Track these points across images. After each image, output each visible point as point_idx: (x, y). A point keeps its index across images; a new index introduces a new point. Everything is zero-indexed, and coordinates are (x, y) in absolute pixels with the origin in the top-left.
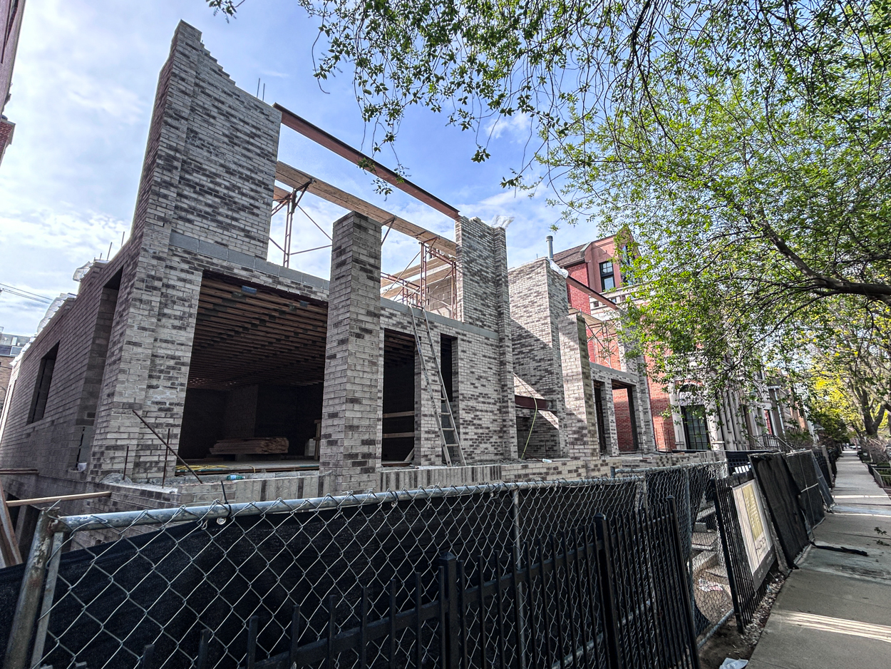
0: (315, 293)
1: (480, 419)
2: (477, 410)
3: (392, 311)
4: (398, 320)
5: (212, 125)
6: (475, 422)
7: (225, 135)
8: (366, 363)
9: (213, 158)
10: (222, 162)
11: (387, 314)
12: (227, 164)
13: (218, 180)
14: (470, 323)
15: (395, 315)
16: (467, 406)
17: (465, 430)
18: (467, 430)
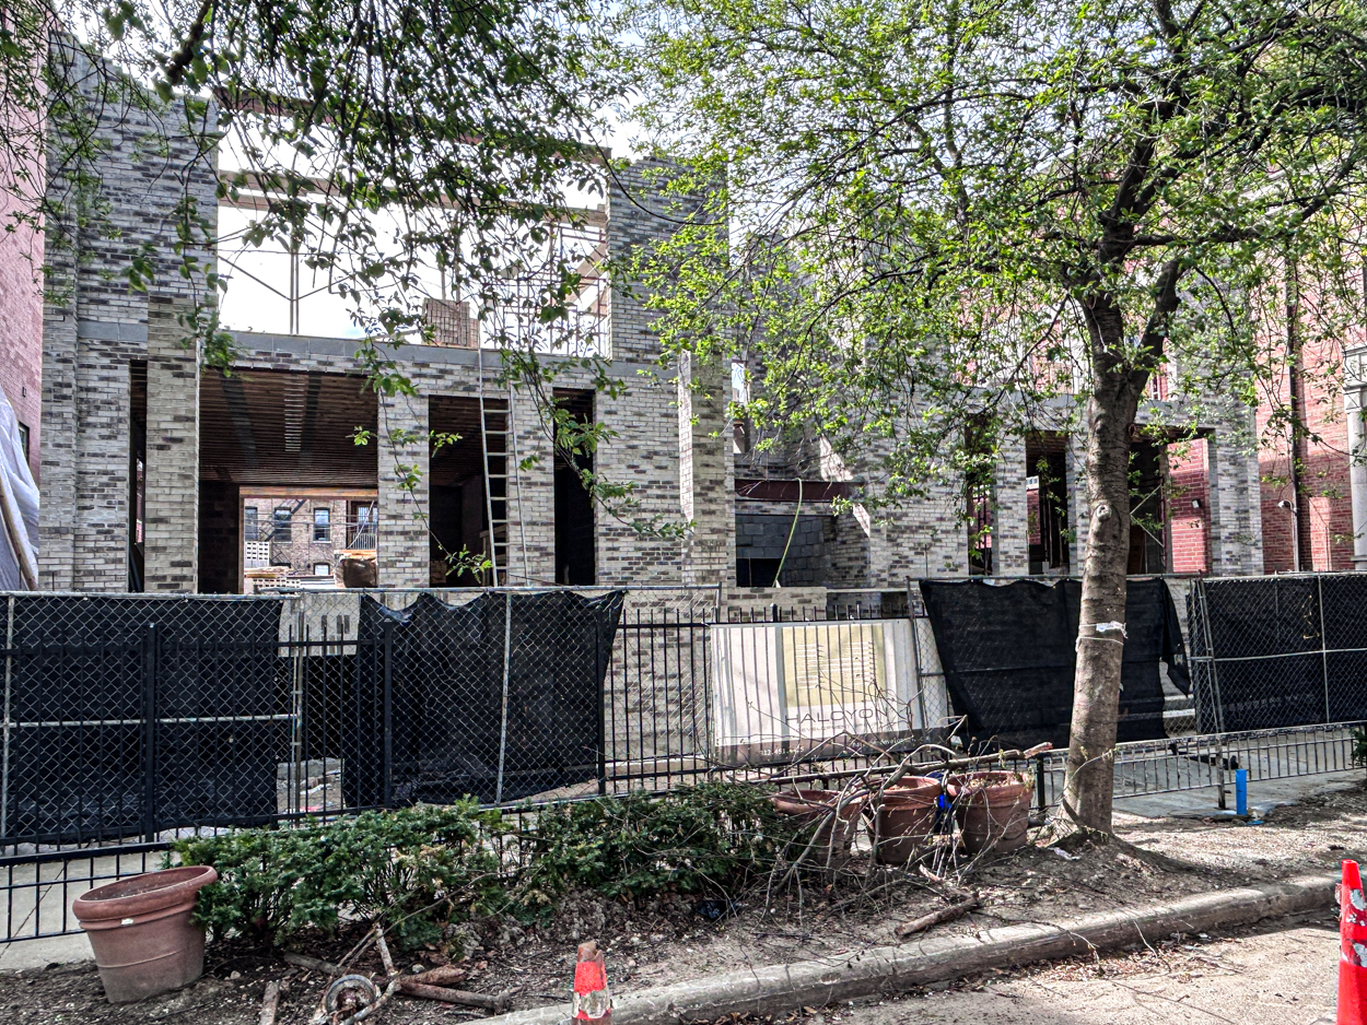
0: (296, 362)
2: (640, 510)
3: (442, 366)
4: (457, 379)
5: (115, 160)
7: (136, 168)
8: (175, 477)
9: (125, 206)
10: (137, 208)
11: (435, 372)
12: (144, 210)
13: (134, 236)
14: (630, 360)
15: (451, 372)
17: (610, 545)
18: (616, 545)
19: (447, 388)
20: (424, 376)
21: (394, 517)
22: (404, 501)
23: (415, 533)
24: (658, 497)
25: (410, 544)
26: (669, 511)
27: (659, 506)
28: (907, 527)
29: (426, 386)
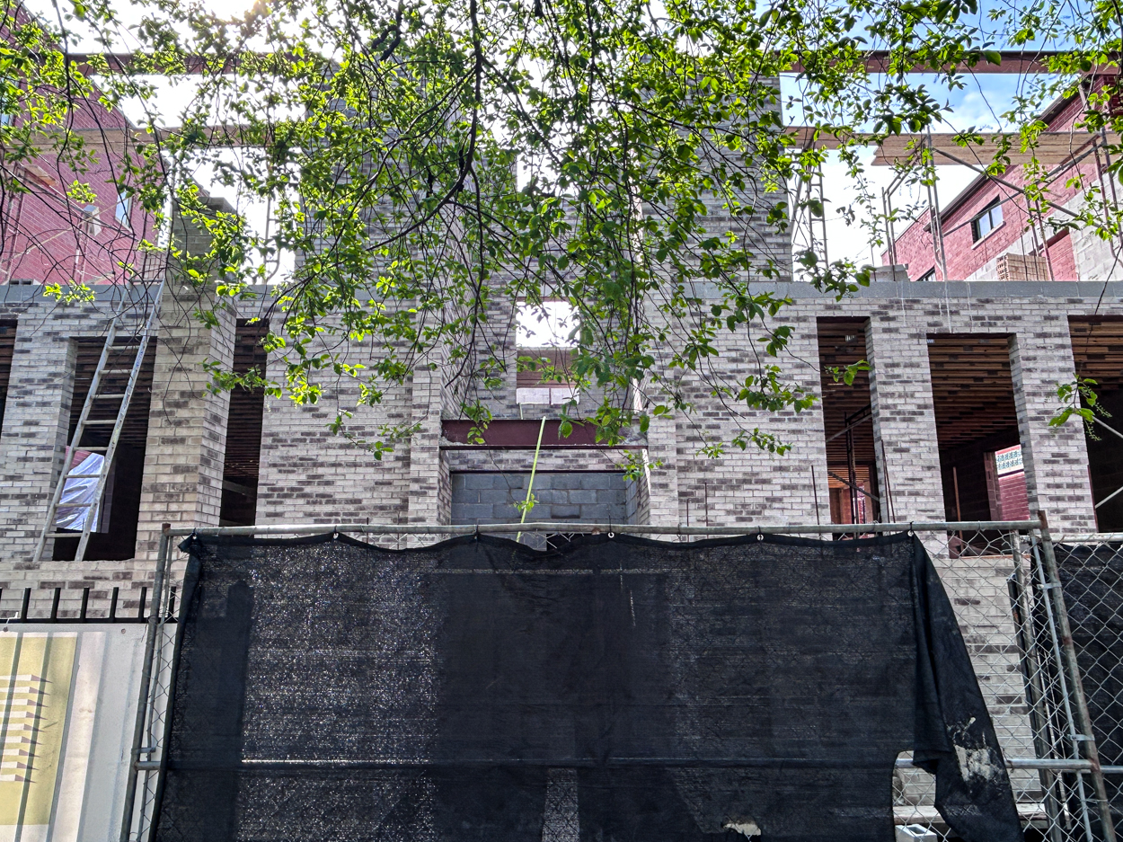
1: (328, 483)
2: (316, 465)
4: (104, 317)
6: (308, 489)
11: (80, 312)
15: (97, 311)
16: (287, 458)
17: (271, 509)
18: (279, 509)
19: (91, 328)
20: (68, 316)
21: (12, 478)
22: (25, 459)
23: (33, 496)
24: (342, 447)
25: (25, 509)
26: (355, 465)
27: (343, 459)
28: (723, 481)
29: (68, 328)
